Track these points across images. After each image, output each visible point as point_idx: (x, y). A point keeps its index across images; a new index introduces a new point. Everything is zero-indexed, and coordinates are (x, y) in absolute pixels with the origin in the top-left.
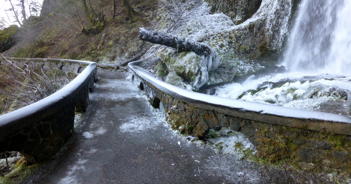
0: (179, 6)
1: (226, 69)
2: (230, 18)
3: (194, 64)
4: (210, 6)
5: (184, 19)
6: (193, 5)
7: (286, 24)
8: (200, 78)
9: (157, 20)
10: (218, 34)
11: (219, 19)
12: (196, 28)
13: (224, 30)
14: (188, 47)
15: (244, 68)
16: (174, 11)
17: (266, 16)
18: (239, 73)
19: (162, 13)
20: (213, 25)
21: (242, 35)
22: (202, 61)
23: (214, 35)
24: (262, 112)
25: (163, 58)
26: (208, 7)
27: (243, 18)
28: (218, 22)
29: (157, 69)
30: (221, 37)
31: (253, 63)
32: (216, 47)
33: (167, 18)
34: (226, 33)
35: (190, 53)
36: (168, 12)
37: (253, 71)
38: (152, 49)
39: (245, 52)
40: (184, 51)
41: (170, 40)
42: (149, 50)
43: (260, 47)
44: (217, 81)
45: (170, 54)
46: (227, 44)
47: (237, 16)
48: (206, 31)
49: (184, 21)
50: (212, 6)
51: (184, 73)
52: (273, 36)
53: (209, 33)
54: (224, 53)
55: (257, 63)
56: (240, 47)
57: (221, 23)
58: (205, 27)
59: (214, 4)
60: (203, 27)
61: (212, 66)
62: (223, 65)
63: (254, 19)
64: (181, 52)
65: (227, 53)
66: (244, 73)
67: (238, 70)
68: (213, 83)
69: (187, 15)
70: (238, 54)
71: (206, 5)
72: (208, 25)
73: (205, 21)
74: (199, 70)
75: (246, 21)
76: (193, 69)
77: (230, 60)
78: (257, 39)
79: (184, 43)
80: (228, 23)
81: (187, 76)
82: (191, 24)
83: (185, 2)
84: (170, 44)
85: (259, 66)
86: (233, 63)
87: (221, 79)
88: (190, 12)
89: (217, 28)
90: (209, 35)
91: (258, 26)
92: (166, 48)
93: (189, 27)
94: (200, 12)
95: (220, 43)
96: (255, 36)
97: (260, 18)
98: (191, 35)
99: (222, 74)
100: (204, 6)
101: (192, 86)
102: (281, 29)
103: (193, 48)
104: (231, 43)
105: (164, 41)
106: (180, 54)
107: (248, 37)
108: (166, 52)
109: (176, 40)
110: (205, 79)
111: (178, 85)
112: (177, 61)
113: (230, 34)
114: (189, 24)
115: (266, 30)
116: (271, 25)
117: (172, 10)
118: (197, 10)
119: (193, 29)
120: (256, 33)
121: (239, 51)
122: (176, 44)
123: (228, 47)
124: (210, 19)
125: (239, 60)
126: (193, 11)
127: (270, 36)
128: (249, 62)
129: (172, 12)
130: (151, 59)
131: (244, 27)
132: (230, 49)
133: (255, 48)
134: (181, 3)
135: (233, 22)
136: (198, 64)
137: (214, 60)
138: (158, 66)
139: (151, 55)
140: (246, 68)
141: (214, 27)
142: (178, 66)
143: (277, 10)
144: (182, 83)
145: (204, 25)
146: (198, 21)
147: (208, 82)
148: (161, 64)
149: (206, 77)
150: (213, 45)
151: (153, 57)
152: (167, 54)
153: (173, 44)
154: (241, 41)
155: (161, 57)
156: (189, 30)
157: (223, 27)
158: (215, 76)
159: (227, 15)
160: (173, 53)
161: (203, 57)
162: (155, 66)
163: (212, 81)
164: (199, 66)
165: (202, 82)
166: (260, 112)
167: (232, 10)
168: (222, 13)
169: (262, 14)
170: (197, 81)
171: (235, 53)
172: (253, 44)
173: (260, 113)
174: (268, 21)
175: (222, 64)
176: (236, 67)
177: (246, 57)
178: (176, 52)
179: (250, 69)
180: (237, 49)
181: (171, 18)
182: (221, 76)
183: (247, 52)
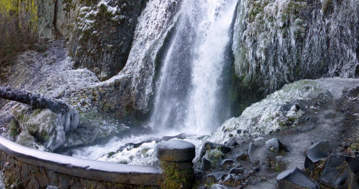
0: (40, 61)
1: (87, 130)
2: (95, 74)
3: (49, 122)
4: (73, 61)
5: (45, 74)
6: (55, 60)
7: (150, 83)
8: (55, 139)
9: (16, 75)
10: (81, 90)
11: (82, 75)
12: (56, 84)
13: (88, 86)
14: (43, 104)
15: (107, 129)
16: (34, 66)
17: (131, 74)
18: (101, 135)
19: (21, 68)
20: (76, 81)
21: (106, 93)
22: (58, 120)
23: (76, 91)
24: (88, 168)
25: (16, 115)
26: (71, 62)
27: (109, 75)
28: (81, 78)
29: (10, 127)
30: (84, 94)
31: (118, 123)
32: (77, 104)
33: (26, 73)
34: (89, 90)
35: (46, 110)
36: (28, 67)
37: (117, 131)
38: (7, 106)
39: (110, 111)
40: (39, 108)
41: (23, 96)
42: (5, 106)
43: (126, 106)
44: (75, 143)
45: (24, 110)
46: (90, 101)
47: (102, 73)
48: (67, 87)
49: (44, 76)
50: (76, 61)
51: (37, 132)
52: (138, 95)
53: (70, 89)
54: (86, 112)
55: (121, 123)
56: (104, 105)
57: (85, 78)
58: (67, 82)
59: (77, 59)
60: (65, 82)
61: (71, 126)
62: (84, 124)
63: (119, 76)
64: (36, 109)
65: (89, 111)
66: (106, 134)
67: (100, 130)
68: (71, 145)
69: (48, 70)
70: (102, 113)
71: (69, 60)
72: (70, 80)
73: (67, 76)
74: (54, 129)
75: (112, 78)
76: (47, 127)
77: (92, 119)
78: (123, 98)
79: (39, 100)
80: (92, 79)
81: (40, 136)
82: (51, 79)
83: (47, 57)
84: (23, 100)
85: (124, 127)
86: (95, 122)
87: (80, 141)
88: (51, 67)
89: (80, 84)
90: (71, 91)
91: (124, 84)
92: (20, 105)
93: (49, 82)
94: (62, 67)
95: (81, 100)
96: (121, 95)
97: (125, 76)
98: (50, 92)
99: (82, 135)
100: (67, 61)
101: (46, 148)
102: (146, 88)
103: (49, 105)
104: (95, 100)
105: (17, 97)
106: (34, 111)
107: (113, 95)
108: (19, 109)
109: (30, 96)
110: (61, 139)
111: (29, 145)
112: (30, 119)
113: (94, 91)
114: (49, 79)
115: (132, 89)
116: (137, 84)
117: (32, 64)
118: (59, 64)
119: (53, 85)
120: (122, 91)
121: (104, 110)
122: (30, 100)
123: (90, 104)
124: (73, 74)
125: (102, 119)
126: (55, 66)
127: (136, 95)
128: (113, 122)
129: (32, 67)
130: (5, 116)
131: (109, 84)
132: (93, 107)
133: (120, 107)
134: (43, 57)
135: (98, 79)
136: (52, 123)
137: (72, 119)
138: (11, 124)
139: (6, 112)
140: (109, 128)
141: (76, 82)
142: (31, 124)
143: (142, 69)
144: (34, 143)
145: (66, 80)
146: (60, 76)
147: (65, 143)
148: (14, 122)
149: (62, 137)
150: (74, 102)
151: (8, 115)
152: (20, 110)
153: (27, 100)
154: (106, 99)
155: (14, 114)
156: (48, 86)
157: (86, 83)
158: (74, 137)
159: (91, 71)
160: (27, 109)
161: (60, 115)
162: (8, 124)
163: (70, 143)
164: (54, 125)
165: (57, 143)
166: (86, 167)
167: (97, 66)
168: (86, 68)
169: (128, 72)
170: (51, 142)
171: (99, 111)
172: (118, 102)
173: (86, 169)
174: (134, 79)
175: (82, 124)
176: (99, 127)
177: (111, 116)
178: (30, 109)
179: (113, 130)
180: (101, 107)
181: (30, 73)
182: (81, 137)
183: (112, 111)
